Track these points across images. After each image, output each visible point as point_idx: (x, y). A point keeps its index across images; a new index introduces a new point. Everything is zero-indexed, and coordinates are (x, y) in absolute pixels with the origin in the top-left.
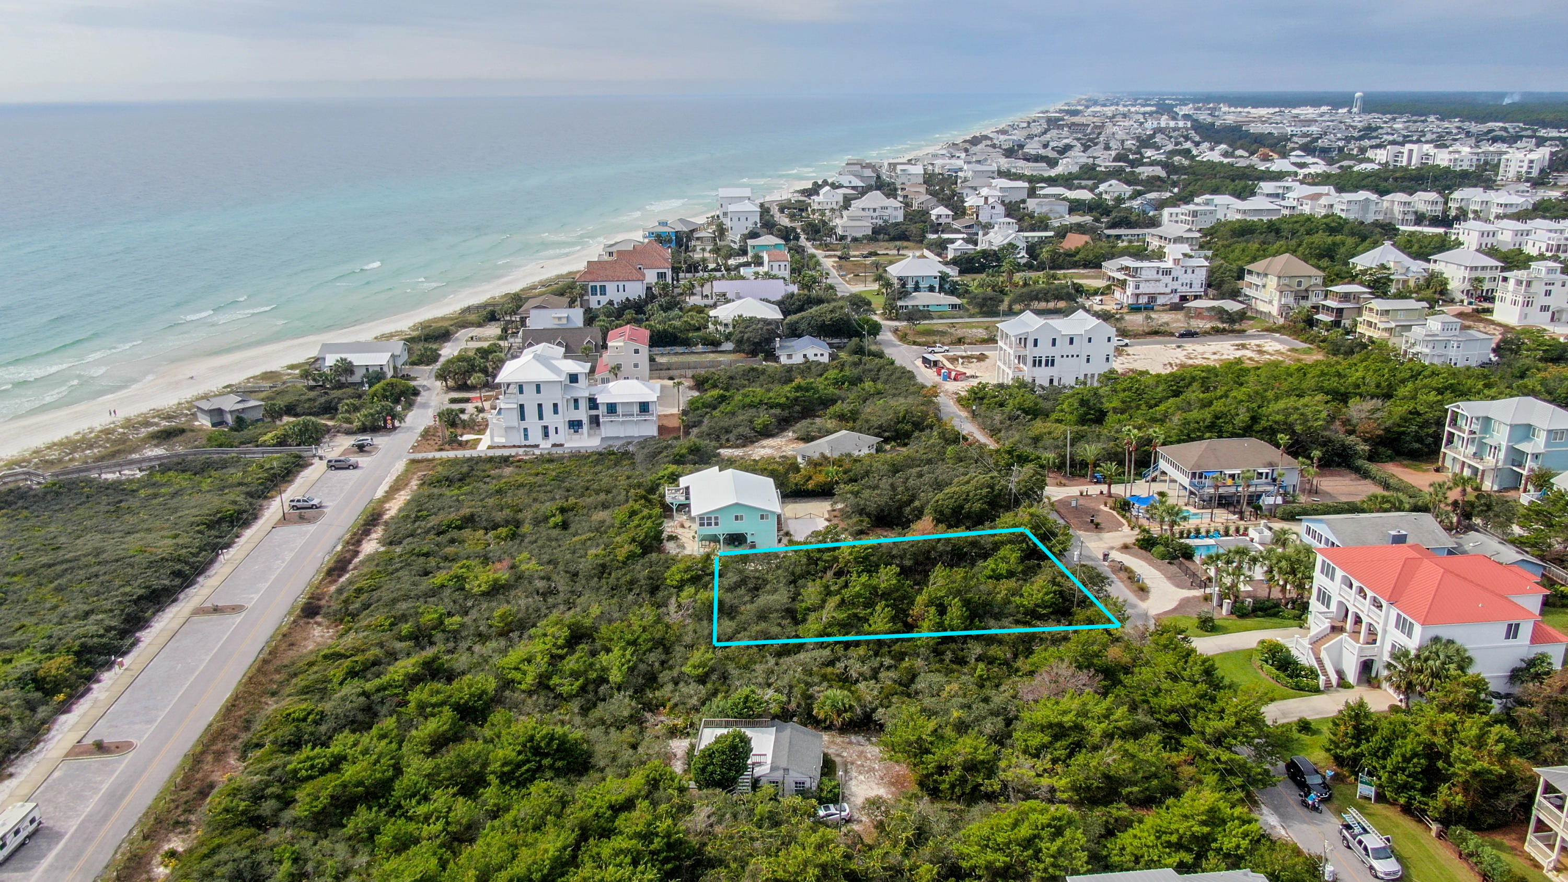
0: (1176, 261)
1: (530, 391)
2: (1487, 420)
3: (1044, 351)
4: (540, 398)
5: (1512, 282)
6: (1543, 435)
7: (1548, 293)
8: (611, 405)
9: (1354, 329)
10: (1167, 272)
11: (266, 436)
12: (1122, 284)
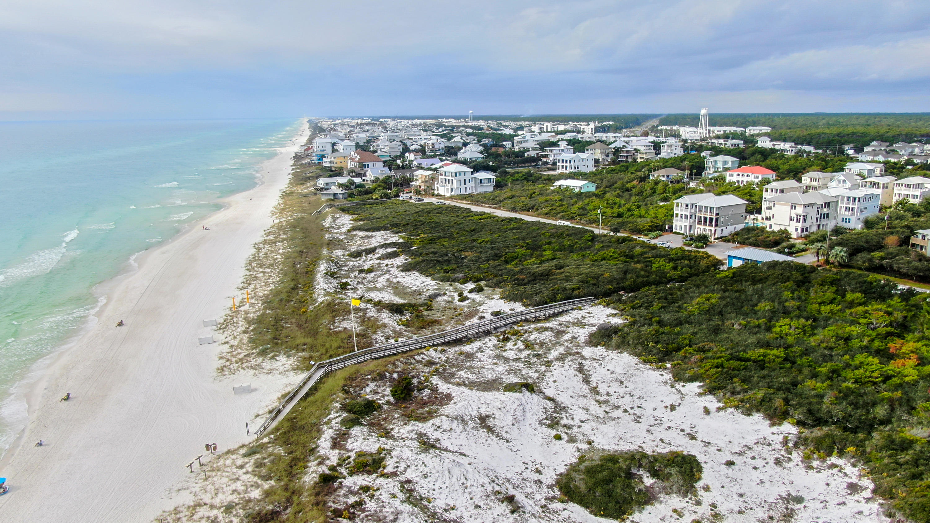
0: (565, 147)
1: (462, 174)
2: (716, 161)
3: (577, 164)
4: (465, 178)
5: (666, 147)
6: (730, 162)
7: (676, 149)
8: (481, 180)
9: (635, 160)
10: (562, 151)
11: (374, 197)
12: (546, 156)
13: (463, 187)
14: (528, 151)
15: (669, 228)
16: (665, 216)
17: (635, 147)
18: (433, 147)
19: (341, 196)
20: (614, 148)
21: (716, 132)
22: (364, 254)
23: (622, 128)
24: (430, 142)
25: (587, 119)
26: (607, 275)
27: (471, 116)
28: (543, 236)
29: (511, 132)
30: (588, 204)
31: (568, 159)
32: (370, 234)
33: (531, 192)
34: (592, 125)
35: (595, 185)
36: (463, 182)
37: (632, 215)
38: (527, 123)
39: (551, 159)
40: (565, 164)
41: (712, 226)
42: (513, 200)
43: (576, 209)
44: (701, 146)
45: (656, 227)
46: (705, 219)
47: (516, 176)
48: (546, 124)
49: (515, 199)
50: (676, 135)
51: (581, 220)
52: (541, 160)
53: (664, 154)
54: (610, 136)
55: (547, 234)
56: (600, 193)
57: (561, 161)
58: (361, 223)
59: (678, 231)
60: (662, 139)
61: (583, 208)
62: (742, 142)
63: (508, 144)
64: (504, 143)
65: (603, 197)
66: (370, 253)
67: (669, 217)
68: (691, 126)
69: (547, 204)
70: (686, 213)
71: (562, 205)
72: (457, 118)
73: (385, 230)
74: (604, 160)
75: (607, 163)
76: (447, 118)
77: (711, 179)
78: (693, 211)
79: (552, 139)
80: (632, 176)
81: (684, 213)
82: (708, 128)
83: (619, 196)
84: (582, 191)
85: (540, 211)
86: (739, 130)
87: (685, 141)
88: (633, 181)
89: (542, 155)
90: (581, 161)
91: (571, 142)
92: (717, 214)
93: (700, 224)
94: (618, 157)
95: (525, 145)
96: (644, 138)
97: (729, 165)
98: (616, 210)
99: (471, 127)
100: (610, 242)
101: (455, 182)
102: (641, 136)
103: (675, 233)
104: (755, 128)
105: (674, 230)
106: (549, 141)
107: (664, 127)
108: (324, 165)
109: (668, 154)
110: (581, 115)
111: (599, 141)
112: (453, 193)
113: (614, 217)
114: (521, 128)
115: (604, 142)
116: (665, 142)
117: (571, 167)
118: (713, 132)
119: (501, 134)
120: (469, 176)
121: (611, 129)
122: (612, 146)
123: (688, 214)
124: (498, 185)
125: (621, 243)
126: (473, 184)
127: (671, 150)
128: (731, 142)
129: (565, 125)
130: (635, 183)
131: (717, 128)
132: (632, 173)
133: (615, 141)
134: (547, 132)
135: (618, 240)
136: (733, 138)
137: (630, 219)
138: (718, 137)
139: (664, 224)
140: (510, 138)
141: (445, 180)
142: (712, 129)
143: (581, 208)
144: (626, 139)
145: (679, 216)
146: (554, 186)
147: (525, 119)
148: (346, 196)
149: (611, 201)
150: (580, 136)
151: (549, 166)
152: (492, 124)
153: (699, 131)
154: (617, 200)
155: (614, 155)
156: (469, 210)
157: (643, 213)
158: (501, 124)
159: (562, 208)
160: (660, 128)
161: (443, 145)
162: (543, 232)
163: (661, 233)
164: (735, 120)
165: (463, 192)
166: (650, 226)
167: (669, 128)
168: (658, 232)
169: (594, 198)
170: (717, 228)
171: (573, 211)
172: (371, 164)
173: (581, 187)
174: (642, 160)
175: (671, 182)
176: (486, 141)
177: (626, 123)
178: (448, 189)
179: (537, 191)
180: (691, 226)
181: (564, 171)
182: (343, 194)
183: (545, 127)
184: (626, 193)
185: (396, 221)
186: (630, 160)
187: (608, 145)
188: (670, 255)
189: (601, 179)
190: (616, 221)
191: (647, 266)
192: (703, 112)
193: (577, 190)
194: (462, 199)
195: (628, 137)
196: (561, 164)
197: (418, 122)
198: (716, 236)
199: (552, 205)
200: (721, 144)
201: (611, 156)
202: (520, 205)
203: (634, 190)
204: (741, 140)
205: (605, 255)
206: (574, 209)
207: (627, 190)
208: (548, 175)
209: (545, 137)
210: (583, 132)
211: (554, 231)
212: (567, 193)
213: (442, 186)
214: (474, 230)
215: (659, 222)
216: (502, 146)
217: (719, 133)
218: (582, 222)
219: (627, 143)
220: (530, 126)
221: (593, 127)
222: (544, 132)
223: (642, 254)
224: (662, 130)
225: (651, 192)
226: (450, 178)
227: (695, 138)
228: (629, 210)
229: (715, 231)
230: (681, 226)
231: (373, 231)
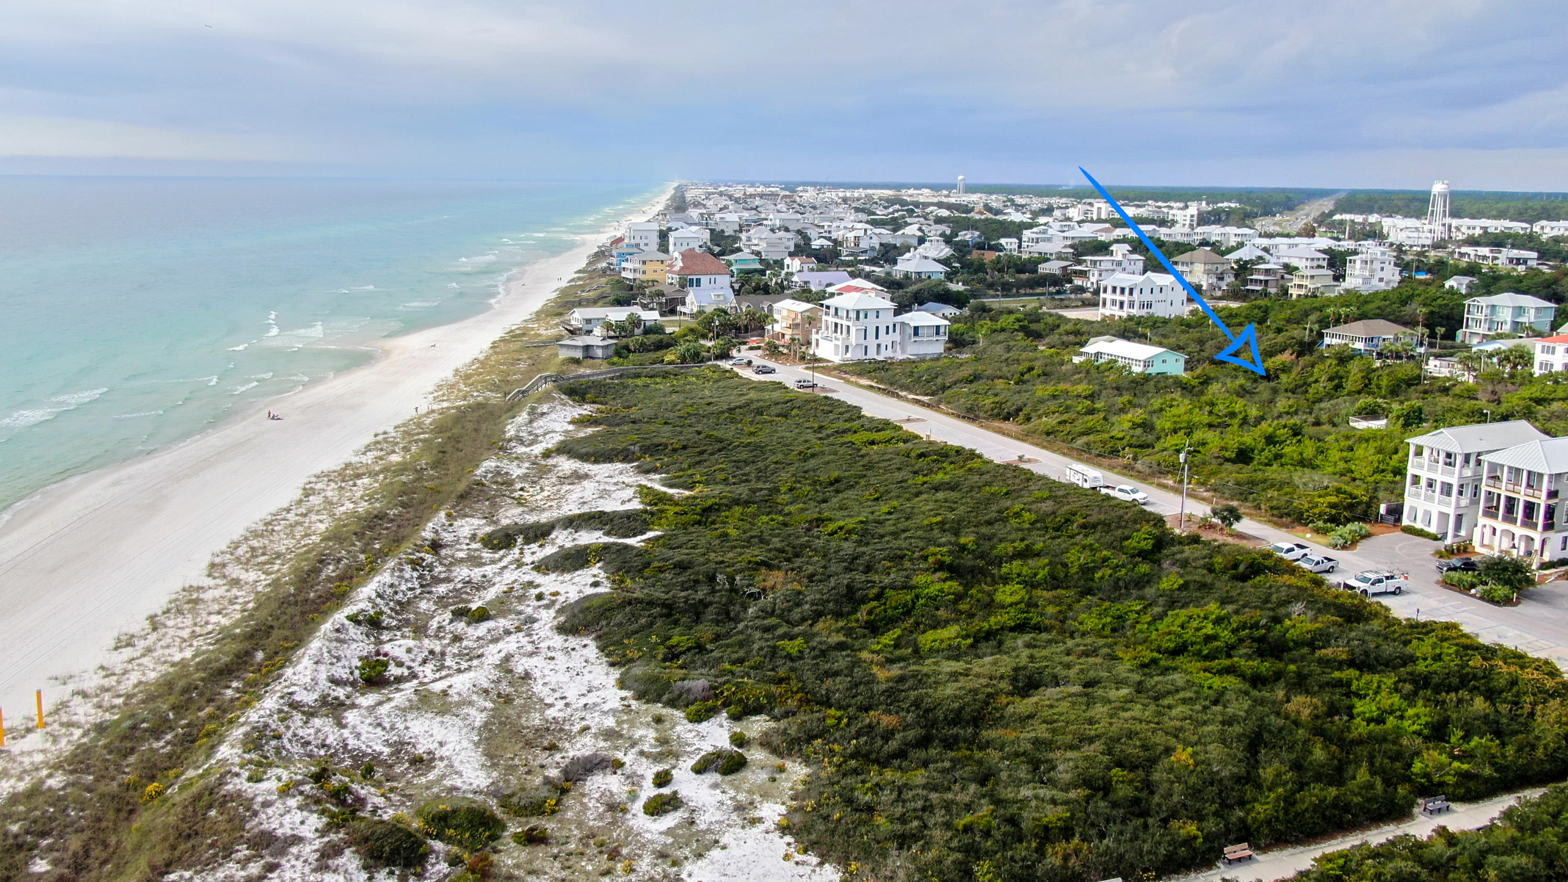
0: (1124, 255)
1: (873, 315)
2: (1493, 307)
3: (1146, 297)
4: (878, 322)
5: (1358, 263)
6: (1532, 312)
7: (1382, 269)
8: (916, 329)
9: (1285, 292)
10: (1119, 263)
11: (669, 357)
12: (1083, 274)
13: (872, 342)
14: (1047, 260)
15: (1389, 511)
16: (1377, 471)
17: (1286, 260)
18: (857, 245)
19: (599, 353)
20: (1237, 262)
21: (1463, 229)
22: (520, 540)
23: (1255, 216)
24: (851, 235)
25: (1184, 196)
26: (1183, 755)
27: (961, 185)
28: (1013, 522)
29: (1026, 218)
30: (1161, 410)
31: (1126, 285)
32: (586, 467)
33: (1022, 368)
34: (1193, 209)
35: (1182, 358)
36: (871, 333)
37: (1277, 457)
38: (1064, 200)
39: (1093, 279)
40: (1118, 297)
41: (1534, 526)
42: (974, 387)
43: (1127, 425)
44: (1441, 263)
45: (1351, 507)
46: (1511, 503)
47: (1006, 321)
48: (1096, 205)
49: (977, 386)
50: (1375, 234)
51: (1135, 459)
52: (1071, 282)
53: (1355, 280)
54: (1229, 234)
55: (1026, 515)
56: (1195, 382)
57: (1109, 290)
58: (590, 431)
59: (1418, 525)
60: (1347, 244)
61: (1146, 426)
62: (1535, 255)
63: (1010, 243)
64: (1003, 241)
65: (1202, 393)
66: (535, 539)
67: (1390, 477)
68: (1406, 216)
69: (1052, 405)
70: (1448, 480)
71: (1091, 412)
72: (935, 188)
73: (623, 461)
74: (1213, 288)
75: (1219, 293)
76: (918, 187)
77: (1490, 356)
78: (1468, 473)
79: (1103, 237)
80: (1280, 338)
81: (1440, 477)
82: (1448, 220)
83: (1242, 392)
84: (1150, 370)
85: (1035, 422)
86: (1518, 227)
87: (1400, 249)
88: (1282, 351)
89: (1075, 272)
90: (1155, 291)
91: (1137, 246)
92: (1552, 494)
93: (1494, 516)
94: (1245, 283)
95: (1043, 247)
96: (1305, 240)
97: (1528, 318)
98: (1236, 438)
99: (949, 207)
100: (1211, 570)
101: (853, 330)
102: (1299, 235)
103: (1410, 530)
104: (1554, 224)
105: (1405, 522)
106: (1095, 240)
107: (1347, 217)
108: (624, 274)
109: (1366, 280)
110: (1174, 189)
111: (1204, 243)
112: (849, 355)
113: (1227, 460)
114: (1048, 211)
115: (1215, 247)
116: (1355, 253)
117: (1131, 305)
118: (1458, 229)
119: (1002, 223)
120: (888, 319)
121: (1232, 216)
122: (1233, 256)
123: (1455, 482)
124: (957, 342)
125: (1244, 578)
126: (897, 337)
127: (1372, 271)
128: (1507, 253)
129: (1138, 206)
130: (1286, 357)
131: (1467, 221)
132: (1279, 331)
133: (1241, 245)
134: (1100, 221)
135: (1235, 566)
136: (1513, 246)
137: (1274, 472)
138: (1473, 242)
139: (1373, 501)
140: (1015, 230)
141: (836, 325)
142: (1455, 222)
143: (1139, 425)
144: (1265, 242)
145: (1423, 483)
146: (1081, 354)
147: (1062, 195)
148: (611, 351)
149: (1221, 408)
150: (1163, 233)
151: (1087, 295)
152: (995, 201)
153: (1427, 227)
154: (1239, 405)
155: (1236, 276)
156: (854, 413)
157: (1309, 449)
158: (1012, 201)
159: (1091, 421)
160: (1337, 217)
161: (876, 242)
162: (1017, 508)
163: (1367, 527)
164: (1502, 206)
165: (872, 354)
166: (1332, 506)
167: (1359, 218)
168: (1354, 526)
169: (1177, 395)
170: (1550, 534)
171: (1116, 433)
172: (704, 279)
173: (1147, 363)
174: (1302, 292)
175: (1380, 355)
176: (966, 236)
177: (1265, 207)
178: (837, 346)
179: (1037, 364)
180: (1459, 518)
181: (1117, 312)
182: (607, 347)
183: (1095, 210)
184: (1263, 386)
185: (664, 434)
186: (1272, 290)
187: (1223, 254)
188: (1412, 659)
189: (1201, 342)
190: (1233, 474)
191: (1333, 710)
192: (1438, 188)
193: (1137, 369)
194: (860, 374)
195: (1270, 236)
196: (1109, 296)
197: (856, 195)
198: (1546, 558)
199: (1068, 409)
200: (1485, 258)
201: (1230, 279)
202: (988, 402)
203: (1284, 378)
204: (1531, 249)
205: (1188, 635)
206: (1123, 424)
207: (1268, 377)
208: (1078, 321)
209: (1087, 232)
210: (1173, 223)
211: (1047, 506)
212: (1112, 377)
213: (826, 338)
214: (837, 481)
215: (1359, 491)
216: (999, 248)
217: (1471, 232)
218: (1139, 465)
219: (1266, 250)
220: (1067, 208)
221: (1195, 212)
222: (1092, 221)
223: (1314, 642)
224: (1342, 222)
225: (1330, 385)
226: (845, 323)
227: (1421, 242)
228: (1270, 440)
229: (1544, 542)
230: (1428, 514)
231: (596, 462)
